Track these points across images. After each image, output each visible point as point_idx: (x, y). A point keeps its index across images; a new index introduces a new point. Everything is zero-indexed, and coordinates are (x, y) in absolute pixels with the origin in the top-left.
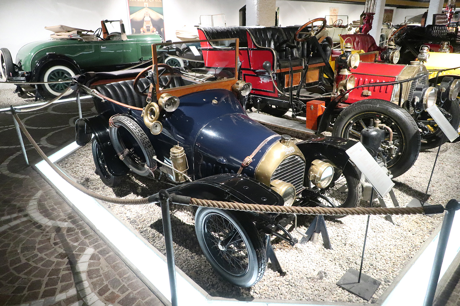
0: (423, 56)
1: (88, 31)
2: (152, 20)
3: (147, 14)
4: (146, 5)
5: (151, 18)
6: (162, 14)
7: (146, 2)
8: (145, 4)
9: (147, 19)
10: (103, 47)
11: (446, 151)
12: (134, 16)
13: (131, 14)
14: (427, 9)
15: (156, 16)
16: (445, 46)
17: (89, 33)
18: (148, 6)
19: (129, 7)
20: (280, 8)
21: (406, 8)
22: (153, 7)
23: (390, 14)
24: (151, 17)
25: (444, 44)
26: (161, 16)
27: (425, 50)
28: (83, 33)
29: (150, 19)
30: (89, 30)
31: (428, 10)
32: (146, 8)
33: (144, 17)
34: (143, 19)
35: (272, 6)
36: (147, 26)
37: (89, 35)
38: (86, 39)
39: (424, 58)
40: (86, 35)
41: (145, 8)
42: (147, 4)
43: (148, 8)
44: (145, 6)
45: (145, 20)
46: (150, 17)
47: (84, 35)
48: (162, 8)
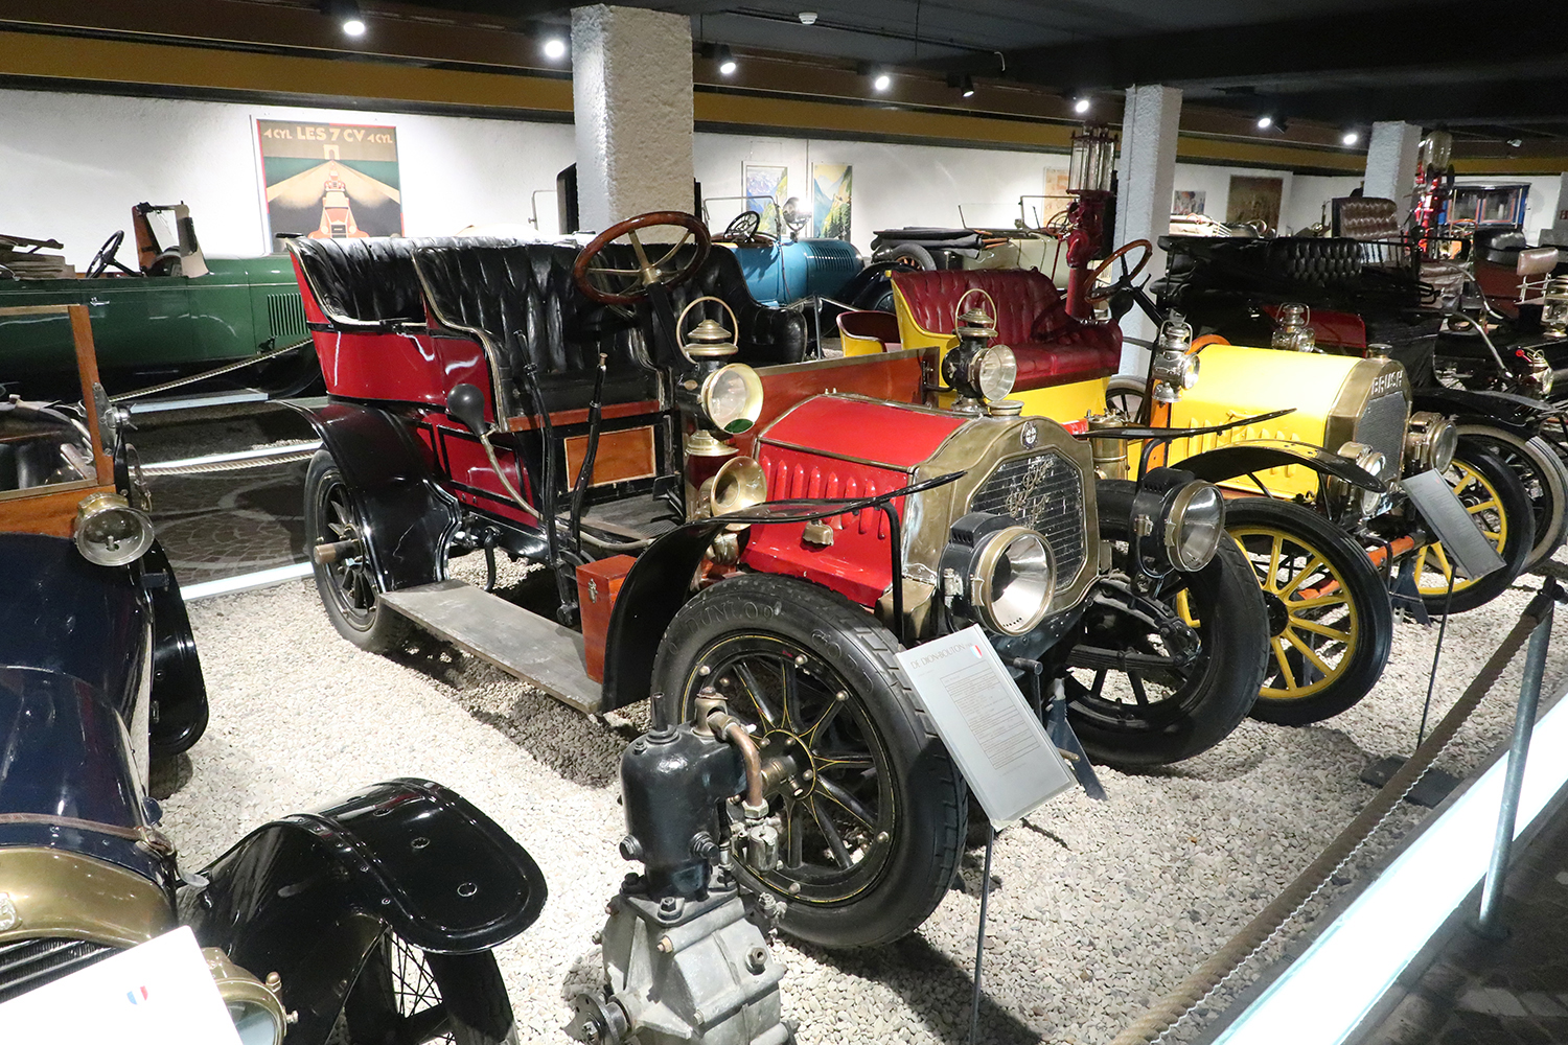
0: (1174, 365)
1: (40, 244)
2: (353, 204)
3: (335, 185)
4: (332, 152)
5: (350, 198)
6: (396, 185)
7: (333, 143)
8: (327, 148)
9: (335, 200)
10: (99, 300)
11: (1253, 765)
12: (279, 191)
13: (270, 181)
14: (1360, 179)
15: (369, 191)
16: (1294, 322)
17: (43, 251)
18: (337, 158)
19: (265, 159)
20: (854, 170)
21: (1330, 176)
22: (360, 159)
23: (1266, 193)
24: (351, 193)
25: (1291, 315)
26: (389, 192)
27: (1178, 341)
28: (17, 249)
29: (345, 202)
30: (45, 239)
31: (1363, 183)
32: (331, 163)
33: (324, 195)
34: (321, 201)
35: (676, 163)
36: (334, 227)
37: (42, 258)
38: (28, 270)
39: (1174, 370)
40: (31, 256)
41: (328, 163)
42: (336, 148)
43: (340, 162)
44: (327, 158)
45: (326, 205)
46: (346, 195)
47: (20, 257)
48: (395, 165)
